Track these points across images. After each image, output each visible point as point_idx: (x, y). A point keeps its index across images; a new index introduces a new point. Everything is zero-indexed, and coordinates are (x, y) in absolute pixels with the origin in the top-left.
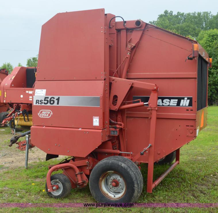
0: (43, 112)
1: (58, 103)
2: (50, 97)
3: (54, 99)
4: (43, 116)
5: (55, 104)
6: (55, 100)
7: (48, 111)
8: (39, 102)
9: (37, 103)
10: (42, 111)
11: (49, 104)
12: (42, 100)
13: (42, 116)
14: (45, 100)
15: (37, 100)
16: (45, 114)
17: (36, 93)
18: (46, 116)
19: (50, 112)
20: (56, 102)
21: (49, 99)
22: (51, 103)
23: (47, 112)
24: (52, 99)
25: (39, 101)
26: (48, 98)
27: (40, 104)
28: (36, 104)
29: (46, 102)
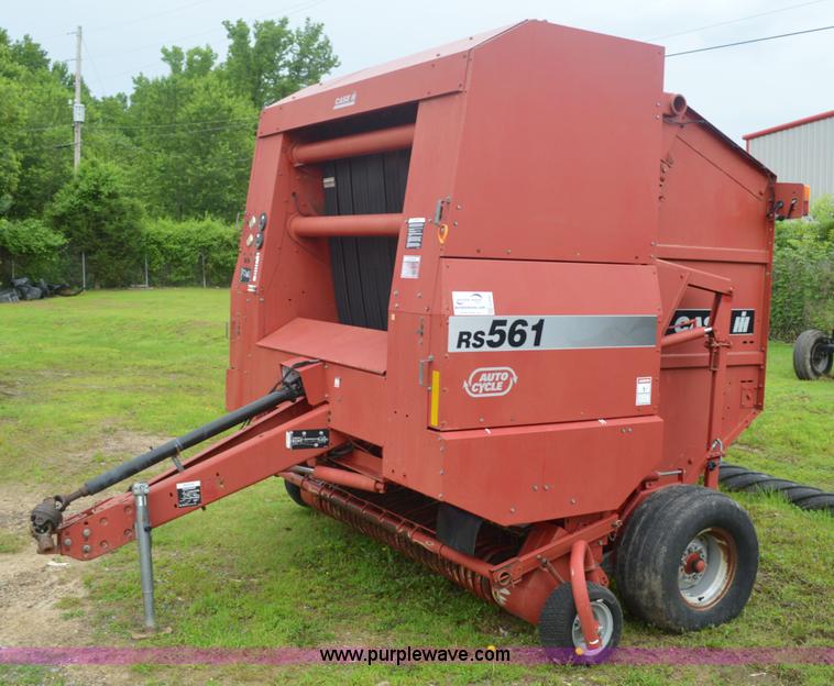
0: (484, 377)
1: (537, 343)
2: (511, 320)
3: (524, 328)
4: (484, 392)
5: (528, 345)
6: (528, 329)
7: (502, 371)
8: (472, 340)
9: (464, 344)
10: (480, 374)
11: (506, 347)
12: (483, 333)
13: (477, 393)
14: (492, 332)
15: (462, 334)
16: (490, 383)
17: (455, 305)
18: (493, 389)
19: (511, 375)
20: (531, 335)
21: (506, 329)
22: (513, 343)
23: (498, 374)
24: (519, 327)
25: (469, 334)
26: (503, 323)
27: (475, 345)
28: (459, 346)
29: (496, 338)
